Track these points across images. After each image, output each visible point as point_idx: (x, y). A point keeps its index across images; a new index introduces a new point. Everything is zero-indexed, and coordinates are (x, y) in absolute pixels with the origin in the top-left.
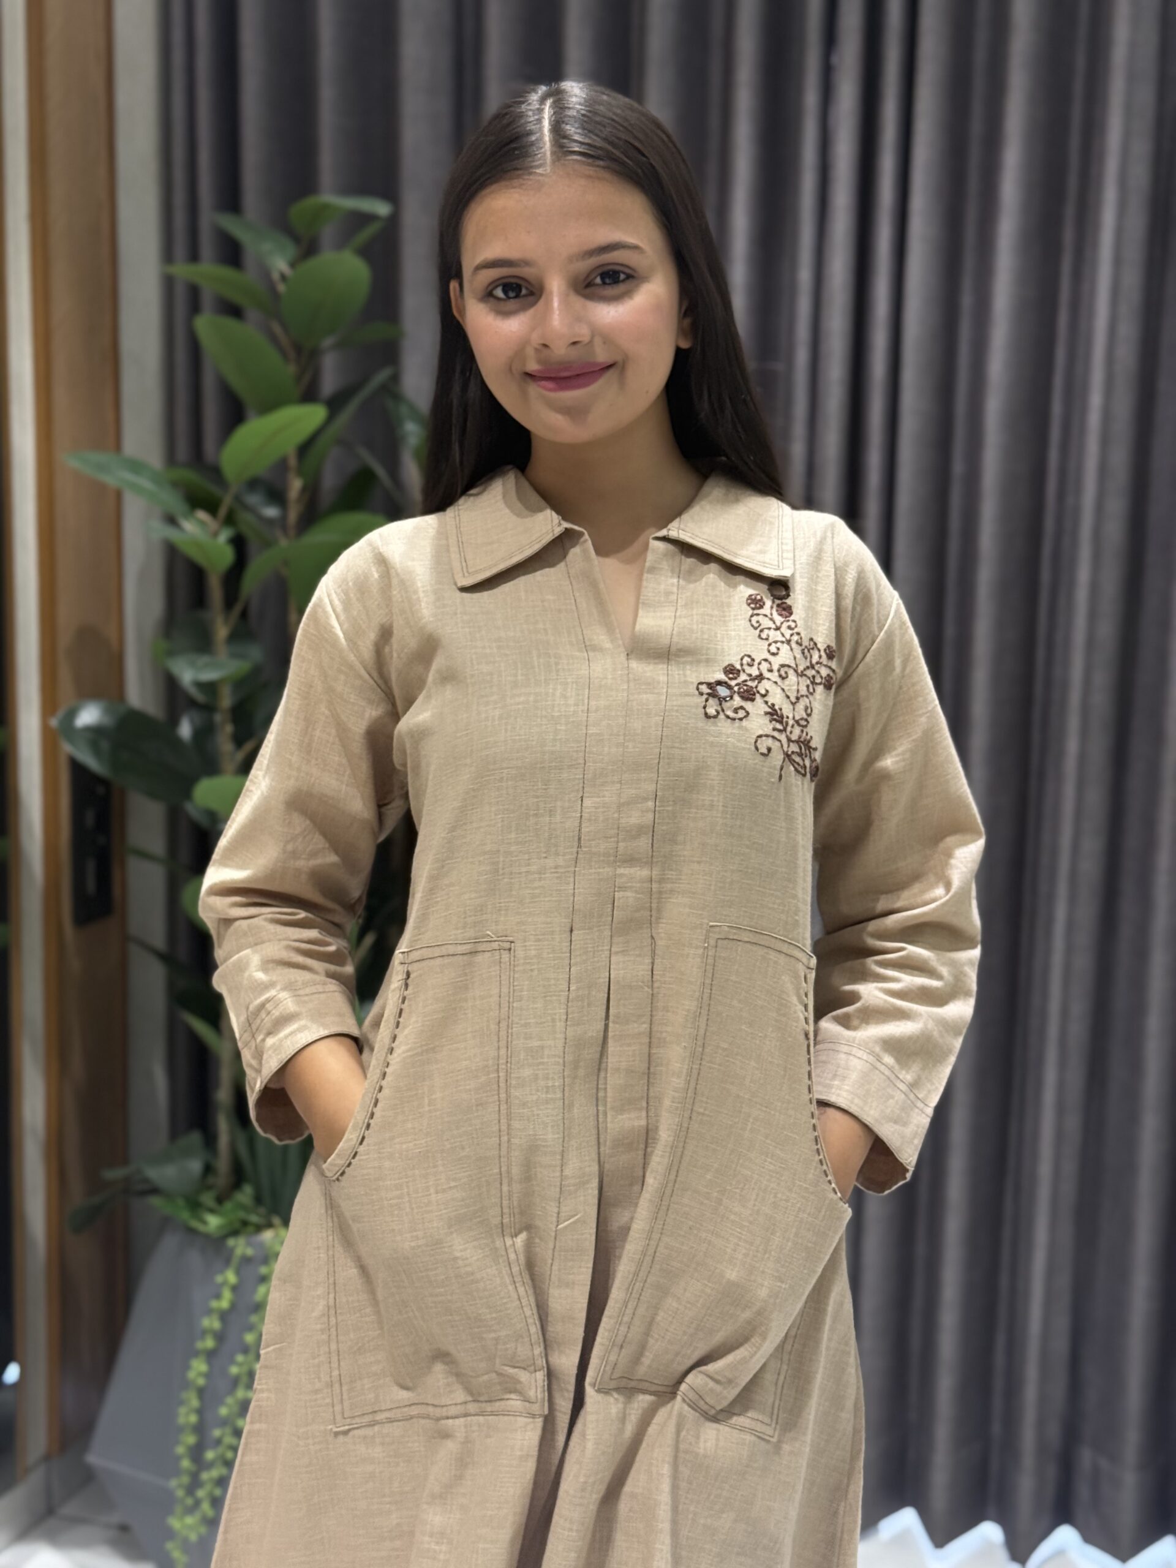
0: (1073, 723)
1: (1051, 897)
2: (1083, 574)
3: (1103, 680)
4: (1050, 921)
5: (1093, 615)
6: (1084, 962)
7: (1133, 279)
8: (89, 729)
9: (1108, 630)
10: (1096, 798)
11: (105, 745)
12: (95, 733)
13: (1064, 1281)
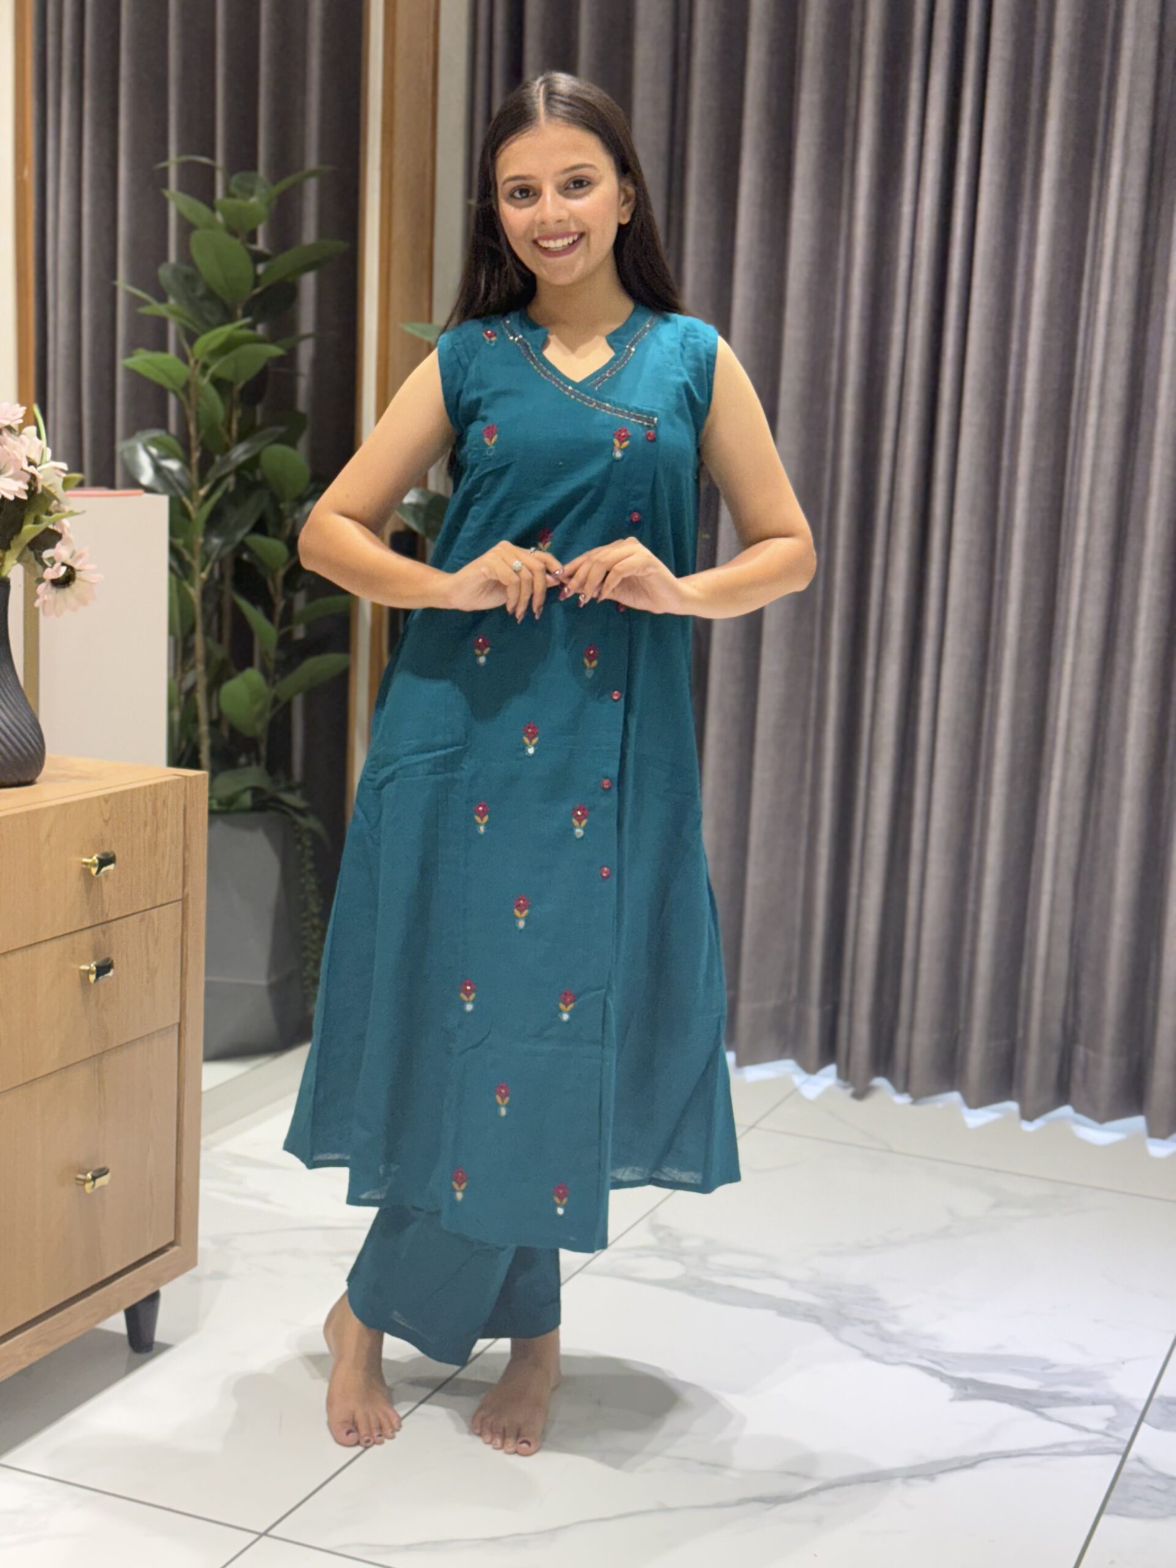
0: (1082, 522)
1: (1064, 646)
2: (1092, 418)
3: (1105, 493)
4: (1062, 662)
5: (1098, 448)
6: (1086, 695)
7: (1134, 210)
8: (410, 505)
9: (1110, 458)
10: (1098, 578)
11: (421, 515)
12: (416, 508)
13: (1064, 921)
